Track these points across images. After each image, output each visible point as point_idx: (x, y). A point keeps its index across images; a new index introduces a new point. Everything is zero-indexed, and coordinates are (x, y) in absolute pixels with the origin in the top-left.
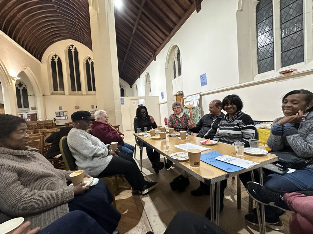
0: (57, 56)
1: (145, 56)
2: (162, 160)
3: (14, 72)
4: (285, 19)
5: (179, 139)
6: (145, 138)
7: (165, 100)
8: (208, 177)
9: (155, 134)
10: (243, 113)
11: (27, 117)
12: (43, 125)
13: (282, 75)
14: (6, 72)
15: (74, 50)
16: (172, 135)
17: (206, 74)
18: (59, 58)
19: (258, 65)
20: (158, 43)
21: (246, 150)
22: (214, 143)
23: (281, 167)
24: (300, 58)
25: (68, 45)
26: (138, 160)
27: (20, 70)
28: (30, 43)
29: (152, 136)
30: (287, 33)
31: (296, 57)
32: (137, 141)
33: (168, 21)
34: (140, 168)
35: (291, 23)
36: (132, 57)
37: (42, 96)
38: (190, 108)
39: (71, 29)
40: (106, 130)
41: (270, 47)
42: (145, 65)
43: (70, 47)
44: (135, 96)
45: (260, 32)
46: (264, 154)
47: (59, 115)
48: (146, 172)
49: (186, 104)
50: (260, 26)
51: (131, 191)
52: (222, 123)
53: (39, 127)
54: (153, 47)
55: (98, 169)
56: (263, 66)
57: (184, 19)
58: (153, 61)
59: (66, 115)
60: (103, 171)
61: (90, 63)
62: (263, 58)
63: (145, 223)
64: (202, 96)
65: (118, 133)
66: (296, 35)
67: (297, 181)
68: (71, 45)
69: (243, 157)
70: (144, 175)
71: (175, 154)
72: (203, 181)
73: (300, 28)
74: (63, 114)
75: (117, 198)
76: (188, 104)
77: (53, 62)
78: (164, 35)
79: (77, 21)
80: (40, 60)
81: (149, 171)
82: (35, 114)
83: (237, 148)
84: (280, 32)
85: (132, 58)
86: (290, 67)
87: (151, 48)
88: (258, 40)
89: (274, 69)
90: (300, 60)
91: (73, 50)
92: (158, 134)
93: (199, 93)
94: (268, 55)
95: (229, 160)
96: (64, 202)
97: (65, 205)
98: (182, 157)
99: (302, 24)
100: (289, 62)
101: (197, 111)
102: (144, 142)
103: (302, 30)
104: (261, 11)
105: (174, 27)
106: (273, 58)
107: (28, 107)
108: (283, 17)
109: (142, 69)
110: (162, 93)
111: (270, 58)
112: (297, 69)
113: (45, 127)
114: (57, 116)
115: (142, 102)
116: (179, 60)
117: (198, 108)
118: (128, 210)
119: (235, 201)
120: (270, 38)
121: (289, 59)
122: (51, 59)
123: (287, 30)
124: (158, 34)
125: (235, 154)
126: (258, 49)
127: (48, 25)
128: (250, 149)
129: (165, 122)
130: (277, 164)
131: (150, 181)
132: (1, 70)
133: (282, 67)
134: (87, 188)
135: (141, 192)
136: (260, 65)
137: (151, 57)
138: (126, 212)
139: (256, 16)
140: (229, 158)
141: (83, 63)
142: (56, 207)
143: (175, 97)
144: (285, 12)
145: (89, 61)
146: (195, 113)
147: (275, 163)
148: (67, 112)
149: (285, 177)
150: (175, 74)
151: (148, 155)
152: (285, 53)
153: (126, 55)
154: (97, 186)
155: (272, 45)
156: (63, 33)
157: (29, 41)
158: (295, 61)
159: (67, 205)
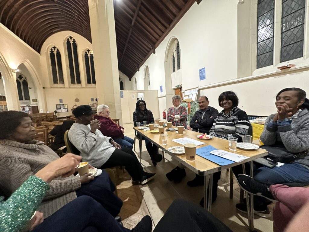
0: (56, 48)
1: (145, 48)
2: (160, 153)
3: (13, 64)
4: (286, 12)
5: (177, 133)
6: (144, 132)
7: (164, 93)
8: (202, 170)
9: (154, 128)
10: (239, 109)
11: (28, 110)
12: (45, 118)
13: (280, 70)
14: (5, 64)
15: (73, 42)
16: (170, 129)
17: (205, 68)
18: (58, 50)
19: (257, 60)
20: (157, 35)
21: (239, 145)
22: (210, 138)
23: (271, 161)
24: (299, 53)
25: (67, 37)
26: (137, 152)
27: (20, 62)
28: (29, 35)
29: (151, 130)
30: (288, 27)
31: (295, 52)
32: (137, 134)
33: (168, 13)
34: (139, 159)
35: (293, 17)
36: (131, 49)
37: (42, 88)
38: (188, 102)
39: (69, 20)
40: (107, 124)
41: (270, 41)
42: (145, 58)
43: (68, 39)
44: (134, 89)
45: (261, 26)
46: (255, 148)
47: (59, 108)
48: (145, 164)
49: (185, 98)
50: (261, 19)
51: (131, 181)
52: (218, 118)
53: (41, 119)
54: (152, 39)
55: (100, 161)
56: (262, 60)
57: (184, 10)
58: (153, 54)
59: (67, 107)
60: (105, 162)
61: (89, 55)
62: (263, 53)
63: (144, 210)
64: (201, 91)
65: (119, 127)
66: (296, 30)
67: (285, 174)
68: (69, 37)
69: (235, 151)
70: (143, 167)
71: (173, 148)
72: (198, 173)
73: (301, 23)
74: (63, 106)
75: (118, 187)
76: (186, 98)
77: (52, 54)
78: (163, 27)
79: (75, 12)
80: (39, 52)
81: (148, 163)
82: (36, 106)
83: (230, 143)
84: (281, 26)
85: (131, 51)
86: (289, 63)
87: (151, 40)
88: (259, 34)
89: (272, 64)
90: (299, 56)
91: (71, 42)
92: (156, 128)
93: (198, 88)
94: (268, 50)
95: (222, 154)
96: (72, 190)
97: (73, 193)
98: (179, 151)
99: (303, 18)
100: (288, 57)
101: (195, 105)
102: (143, 136)
103: (303, 25)
104: (263, 4)
105: (174, 19)
106: (272, 53)
107: (29, 99)
108: (284, 11)
109: (141, 62)
110: (160, 87)
111: (269, 53)
112: (295, 65)
113: (47, 119)
114: (57, 109)
115: (141, 96)
116: (178, 53)
117: (196, 102)
118: (128, 198)
119: (228, 191)
120: (270, 32)
121: (288, 54)
122: (50, 51)
123: (288, 24)
124: (158, 26)
125: (228, 149)
126: (258, 43)
127: (46, 16)
128: (243, 144)
129: (164, 116)
130: (268, 158)
131: (149, 172)
132: (1, 62)
133: (281, 62)
134: (92, 178)
135: (141, 182)
136: (259, 60)
137: (151, 49)
138: (127, 200)
139: (258, 8)
140: (223, 153)
141: (82, 55)
142: (66, 194)
143: (174, 90)
144: (287, 5)
145: (88, 53)
146: (193, 107)
147: (265, 157)
148: (67, 104)
149: (273, 170)
150: (174, 68)
151: (146, 148)
152: (285, 48)
153: (125, 48)
154: (100, 177)
155: (272, 40)
156: (61, 24)
157: (28, 33)
158: (294, 57)
159: (75, 193)
